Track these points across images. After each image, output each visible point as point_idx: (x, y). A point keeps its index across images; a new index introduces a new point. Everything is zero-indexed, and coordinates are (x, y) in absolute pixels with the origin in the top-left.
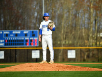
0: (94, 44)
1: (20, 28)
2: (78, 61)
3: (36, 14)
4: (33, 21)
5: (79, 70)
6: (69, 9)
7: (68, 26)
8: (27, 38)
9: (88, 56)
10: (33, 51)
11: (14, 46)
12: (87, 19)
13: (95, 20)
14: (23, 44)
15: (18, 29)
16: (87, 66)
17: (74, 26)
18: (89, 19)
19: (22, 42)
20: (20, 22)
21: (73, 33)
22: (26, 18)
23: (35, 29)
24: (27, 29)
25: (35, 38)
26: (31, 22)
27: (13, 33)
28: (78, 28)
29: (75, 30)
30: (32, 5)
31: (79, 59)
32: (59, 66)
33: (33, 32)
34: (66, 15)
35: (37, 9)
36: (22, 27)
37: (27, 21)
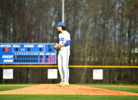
0: (126, 62)
1: (33, 40)
2: (106, 83)
3: (53, 24)
4: (50, 32)
5: (108, 94)
6: (96, 18)
7: (94, 39)
8: (42, 54)
9: (119, 78)
10: (49, 70)
11: (26, 63)
12: (117, 31)
13: (129, 32)
14: (37, 61)
15: (31, 42)
17: (102, 38)
18: (121, 30)
19: (35, 59)
20: (33, 33)
21: (101, 48)
22: (41, 29)
23: (51, 42)
24: (42, 42)
25: (52, 54)
26: (47, 33)
27: (25, 46)
28: (107, 41)
30: (49, 13)
31: (108, 81)
32: (83, 89)
33: (49, 46)
34: (91, 25)
35: (55, 17)
36: (36, 39)
37: (43, 33)
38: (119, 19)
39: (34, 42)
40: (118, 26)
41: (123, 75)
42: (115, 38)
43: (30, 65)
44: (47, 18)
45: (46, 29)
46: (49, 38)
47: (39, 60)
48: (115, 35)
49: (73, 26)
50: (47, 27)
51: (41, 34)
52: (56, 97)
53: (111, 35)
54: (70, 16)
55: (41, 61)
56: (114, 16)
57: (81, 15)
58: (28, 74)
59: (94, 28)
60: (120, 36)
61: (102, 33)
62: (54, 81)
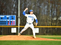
0: (50, 24)
1: (4, 14)
2: (40, 35)
3: (14, 6)
4: (12, 10)
5: (41, 40)
6: (35, 3)
8: (8, 20)
9: (47, 32)
10: (12, 28)
12: (46, 9)
13: (51, 10)
14: (6, 24)
15: (3, 15)
16: (46, 38)
17: (38, 13)
18: (48, 9)
19: (5, 23)
20: (4, 10)
22: (8, 8)
23: (13, 15)
24: (9, 15)
25: (14, 20)
28: (41, 14)
29: (39, 15)
31: (41, 33)
32: (29, 38)
33: (12, 16)
34: (33, 6)
35: (15, 2)
36: (6, 13)
37: (9, 10)
38: (47, 4)
39: (5, 15)
40: (46, 7)
41: (48, 31)
42: (45, 13)
43: (3, 26)
44: (11, 3)
45: (11, 8)
46: (12, 13)
47: (7, 23)
48: (44, 11)
49: (24, 7)
50: (11, 7)
51: (8, 10)
52: (15, 41)
53: (43, 11)
54: (23, 2)
55: (8, 24)
56: (44, 2)
57: (28, 1)
58: (1, 30)
59: (34, 8)
60: (47, 12)
61: (38, 10)
62: (14, 34)
